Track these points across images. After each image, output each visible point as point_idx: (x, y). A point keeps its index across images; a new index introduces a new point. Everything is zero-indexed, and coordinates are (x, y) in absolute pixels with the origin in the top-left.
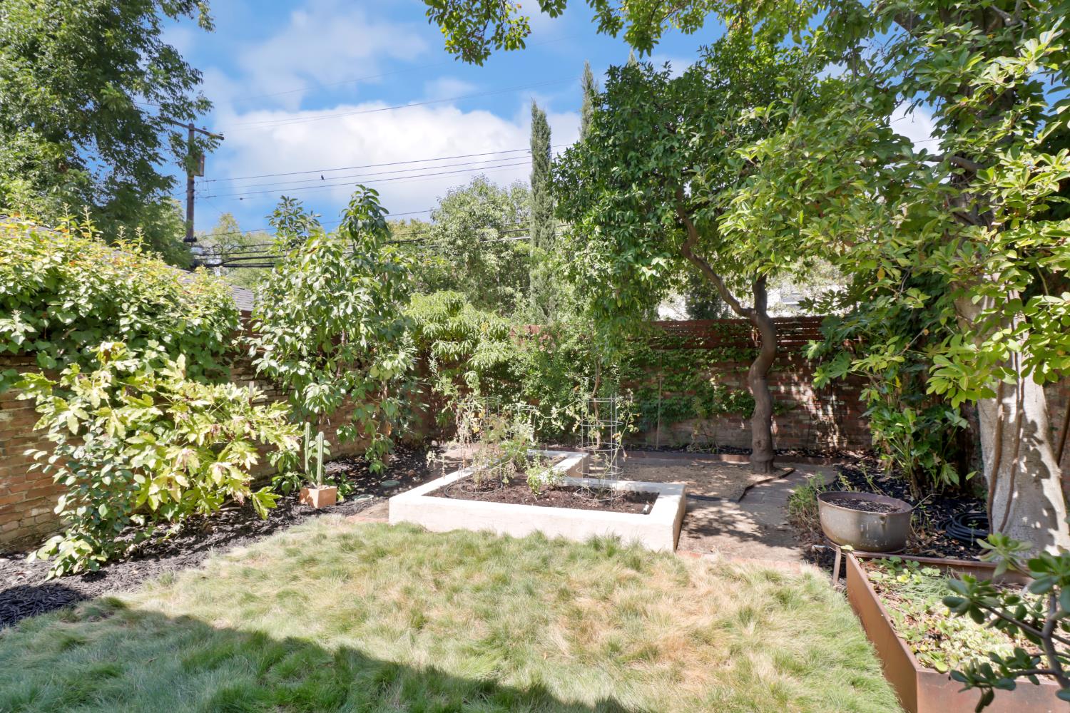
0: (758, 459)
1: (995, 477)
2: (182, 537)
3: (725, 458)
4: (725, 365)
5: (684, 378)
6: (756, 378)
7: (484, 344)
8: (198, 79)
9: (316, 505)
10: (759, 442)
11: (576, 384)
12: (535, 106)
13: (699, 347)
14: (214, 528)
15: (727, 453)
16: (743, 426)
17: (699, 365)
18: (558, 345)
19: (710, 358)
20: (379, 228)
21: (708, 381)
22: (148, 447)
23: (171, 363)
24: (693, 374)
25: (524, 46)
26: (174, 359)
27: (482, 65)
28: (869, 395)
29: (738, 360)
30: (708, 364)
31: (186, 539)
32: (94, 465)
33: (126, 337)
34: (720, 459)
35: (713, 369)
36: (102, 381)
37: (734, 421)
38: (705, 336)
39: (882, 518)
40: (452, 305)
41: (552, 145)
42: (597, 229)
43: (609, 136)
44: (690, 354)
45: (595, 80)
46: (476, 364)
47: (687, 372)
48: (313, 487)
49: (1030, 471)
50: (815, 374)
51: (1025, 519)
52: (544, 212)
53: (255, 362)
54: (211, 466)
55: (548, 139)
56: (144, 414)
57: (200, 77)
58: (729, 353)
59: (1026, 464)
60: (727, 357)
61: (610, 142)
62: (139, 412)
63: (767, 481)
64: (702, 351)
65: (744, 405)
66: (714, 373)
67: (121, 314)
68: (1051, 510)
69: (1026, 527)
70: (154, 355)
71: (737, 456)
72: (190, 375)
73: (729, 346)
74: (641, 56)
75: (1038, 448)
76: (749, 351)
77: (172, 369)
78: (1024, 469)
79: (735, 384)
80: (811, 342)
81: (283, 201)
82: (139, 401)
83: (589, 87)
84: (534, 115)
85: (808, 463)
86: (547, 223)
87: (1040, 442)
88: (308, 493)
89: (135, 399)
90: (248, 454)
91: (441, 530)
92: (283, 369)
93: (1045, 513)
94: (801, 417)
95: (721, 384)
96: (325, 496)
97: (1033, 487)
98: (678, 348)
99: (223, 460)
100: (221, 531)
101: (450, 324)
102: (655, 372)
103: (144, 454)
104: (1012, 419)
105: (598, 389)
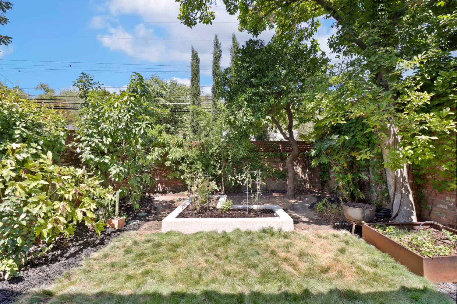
0: (290, 194)
1: (394, 195)
2: (52, 251)
3: (274, 194)
4: (271, 159)
5: (256, 163)
6: (289, 163)
7: (173, 149)
8: (10, 8)
9: (116, 227)
10: (291, 188)
11: (215, 166)
12: (193, 48)
13: (262, 152)
14: (70, 244)
15: (275, 192)
16: (277, 182)
17: (261, 159)
18: (208, 150)
19: (266, 156)
20: (145, 93)
21: (265, 164)
22: (41, 203)
23: (43, 156)
24: (259, 162)
25: (211, 24)
26: (46, 154)
27: (191, 28)
28: (335, 169)
29: (276, 157)
30: (265, 158)
31: (55, 252)
32: (15, 214)
33: (18, 140)
34: (272, 195)
35: (267, 160)
36: (9, 165)
37: (274, 180)
38: (264, 148)
39: (370, 211)
40: (159, 131)
41: (200, 66)
42: (245, 103)
43: (250, 66)
44: (258, 154)
45: (219, 43)
46: (171, 158)
47: (257, 161)
48: (113, 219)
49: (405, 192)
50: (312, 162)
51: (405, 208)
52: (197, 93)
53: (80, 156)
54: (76, 211)
55: (199, 63)
56: (38, 184)
57: (11, 6)
58: (272, 154)
59: (404, 190)
60: (272, 155)
61: (250, 69)
62: (34, 184)
63: (296, 202)
64: (263, 153)
65: (278, 174)
66: (267, 162)
67: (15, 128)
68: (412, 204)
69: (406, 210)
70: (34, 151)
71: (278, 193)
72: (55, 162)
73: (273, 151)
74: (253, 37)
75: (407, 185)
76: (280, 153)
77: (44, 159)
78: (404, 192)
79: (274, 166)
80: (312, 150)
81: (82, 75)
82: (34, 177)
83: (217, 45)
84: (193, 52)
85: (303, 194)
86: (198, 98)
87: (407, 183)
88: (112, 222)
89: (31, 175)
90: (91, 203)
91: (190, 233)
92: (97, 159)
93: (410, 205)
94: (297, 178)
95: (269, 166)
96: (121, 222)
97: (406, 197)
98: (253, 152)
99: (82, 207)
100: (74, 246)
101: (160, 140)
102: (245, 162)
103: (39, 207)
104: (399, 175)
105: (224, 169)
